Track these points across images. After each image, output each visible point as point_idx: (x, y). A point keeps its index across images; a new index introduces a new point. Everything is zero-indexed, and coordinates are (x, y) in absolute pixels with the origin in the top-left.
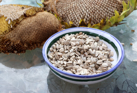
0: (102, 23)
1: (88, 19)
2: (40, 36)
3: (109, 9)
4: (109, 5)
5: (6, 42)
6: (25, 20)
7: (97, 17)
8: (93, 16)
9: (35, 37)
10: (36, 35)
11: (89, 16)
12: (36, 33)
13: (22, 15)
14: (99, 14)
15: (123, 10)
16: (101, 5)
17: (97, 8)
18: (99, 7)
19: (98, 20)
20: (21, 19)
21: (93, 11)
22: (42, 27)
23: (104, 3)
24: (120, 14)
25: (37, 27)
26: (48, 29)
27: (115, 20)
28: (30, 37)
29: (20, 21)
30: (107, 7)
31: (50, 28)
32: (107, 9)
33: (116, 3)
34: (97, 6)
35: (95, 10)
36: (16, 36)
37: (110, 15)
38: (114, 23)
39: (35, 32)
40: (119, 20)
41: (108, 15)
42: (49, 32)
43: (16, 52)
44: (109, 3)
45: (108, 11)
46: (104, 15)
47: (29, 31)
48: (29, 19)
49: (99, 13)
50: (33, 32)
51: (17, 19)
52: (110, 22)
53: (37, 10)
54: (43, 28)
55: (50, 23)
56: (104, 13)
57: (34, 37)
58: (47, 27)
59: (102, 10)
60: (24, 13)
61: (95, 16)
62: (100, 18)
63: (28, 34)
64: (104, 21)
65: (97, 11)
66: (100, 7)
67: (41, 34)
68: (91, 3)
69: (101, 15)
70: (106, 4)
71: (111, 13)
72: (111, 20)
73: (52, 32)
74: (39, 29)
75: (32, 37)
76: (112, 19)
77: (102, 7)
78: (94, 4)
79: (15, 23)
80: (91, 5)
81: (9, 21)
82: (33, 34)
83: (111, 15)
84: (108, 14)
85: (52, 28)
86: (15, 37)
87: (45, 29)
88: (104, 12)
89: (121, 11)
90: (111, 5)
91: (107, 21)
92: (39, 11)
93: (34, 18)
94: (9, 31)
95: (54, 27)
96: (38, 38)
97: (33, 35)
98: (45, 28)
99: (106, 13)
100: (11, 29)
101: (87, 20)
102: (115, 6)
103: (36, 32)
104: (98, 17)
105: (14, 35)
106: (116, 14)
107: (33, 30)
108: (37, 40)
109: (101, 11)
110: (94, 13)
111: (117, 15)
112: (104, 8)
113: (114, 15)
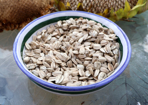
0: (105, 14)
1: (90, 4)
2: (16, 15)
7: (101, 5)
9: (10, 15)
10: (11, 13)
12: (10, 11)
15: (137, 4)
19: (102, 8)
22: (19, 4)
24: (131, 8)
25: (14, 3)
26: (27, 7)
27: (123, 14)
28: (4, 14)
31: (29, 7)
37: (119, 7)
38: (121, 17)
39: (9, 8)
40: (129, 15)
41: (116, 6)
42: (28, 12)
46: (112, 4)
47: (3, 7)
50: (7, 9)
52: (115, 15)
54: (21, 6)
56: (112, 2)
57: (8, 15)
58: (26, 6)
61: (100, 3)
62: (105, 7)
63: (2, 10)
64: (108, 12)
67: (17, 12)
69: (107, 3)
71: (121, 4)
72: (117, 13)
73: (31, 12)
74: (15, 6)
76: (119, 11)
82: (7, 11)
83: (121, 6)
84: (117, 4)
85: (33, 8)
87: (23, 7)
89: (135, 4)
91: (111, 13)
95: (37, 6)
96: (13, 18)
97: (8, 13)
98: (22, 5)
99: (115, 2)
101: (88, 6)
103: (11, 9)
104: (103, 4)
106: (126, 6)
107: (7, 6)
108: (13, 19)
111: (127, 8)
113: (124, 7)
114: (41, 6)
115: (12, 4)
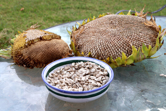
0: (108, 61)
2: (45, 57)
3: (120, 50)
4: (121, 46)
5: (19, 56)
6: (39, 42)
7: (106, 54)
8: (103, 52)
9: (41, 57)
10: (42, 55)
11: (99, 51)
13: (38, 38)
14: (109, 53)
16: (114, 44)
17: (109, 46)
18: (111, 45)
20: (36, 41)
21: (104, 48)
22: (48, 50)
23: (117, 43)
24: (127, 57)
25: (45, 49)
26: (53, 53)
27: (122, 62)
28: (37, 56)
29: (35, 42)
30: (118, 48)
31: (55, 53)
32: (118, 50)
33: (129, 47)
34: (110, 44)
35: (106, 48)
36: (28, 52)
37: (119, 56)
38: (121, 64)
39: (41, 52)
40: (126, 62)
42: (53, 55)
43: (25, 66)
44: (121, 45)
45: (118, 51)
46: (113, 54)
47: (38, 51)
48: (42, 42)
49: (109, 51)
51: (33, 40)
52: (115, 62)
53: (54, 37)
55: (57, 49)
57: (40, 56)
58: (53, 51)
59: (113, 49)
60: (40, 37)
65: (109, 49)
66: (113, 46)
67: (46, 55)
68: (107, 41)
69: (110, 53)
70: (118, 45)
71: (120, 54)
73: (56, 56)
74: (46, 51)
75: (39, 56)
76: (118, 59)
77: (114, 46)
78: (108, 42)
79: (30, 42)
80: (106, 42)
81: (27, 40)
82: (40, 54)
85: (57, 53)
86: (26, 53)
87: (50, 52)
88: (114, 51)
90: (123, 46)
92: (56, 38)
93: (47, 42)
94: (25, 48)
95: (60, 53)
96: (43, 59)
99: (116, 53)
100: (26, 46)
102: (127, 49)
105: (26, 52)
107: (40, 51)
109: (111, 50)
110: (105, 50)
111: (124, 57)
112: (115, 48)
114: (63, 53)
115: (43, 50)
